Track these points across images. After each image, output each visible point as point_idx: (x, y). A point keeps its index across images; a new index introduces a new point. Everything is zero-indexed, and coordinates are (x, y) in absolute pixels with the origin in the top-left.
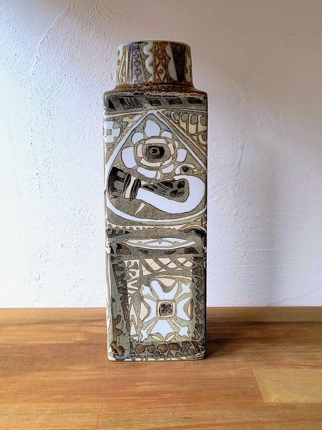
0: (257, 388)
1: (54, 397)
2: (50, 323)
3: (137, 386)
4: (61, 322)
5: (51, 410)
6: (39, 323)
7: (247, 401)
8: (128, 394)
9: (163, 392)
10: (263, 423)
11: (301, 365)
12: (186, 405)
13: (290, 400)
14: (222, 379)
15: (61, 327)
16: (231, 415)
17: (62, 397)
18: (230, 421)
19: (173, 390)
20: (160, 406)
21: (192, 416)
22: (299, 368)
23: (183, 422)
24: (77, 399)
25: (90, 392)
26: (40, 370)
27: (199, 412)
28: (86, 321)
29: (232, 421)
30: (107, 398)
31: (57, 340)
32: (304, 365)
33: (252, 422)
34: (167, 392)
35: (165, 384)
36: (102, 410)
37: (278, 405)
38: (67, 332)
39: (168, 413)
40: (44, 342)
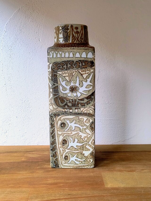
0: (103, 181)
1: (9, 186)
2: (10, 153)
3: (48, 180)
4: (16, 152)
5: (8, 192)
6: (6, 153)
7: (98, 187)
8: (43, 184)
9: (59, 183)
10: (104, 196)
11: (123, 171)
12: (69, 188)
13: (117, 186)
14: (87, 177)
15: (15, 154)
16: (89, 193)
17: (13, 185)
18: (89, 196)
19: (64, 182)
20: (58, 189)
21: (72, 194)
22: (123, 172)
23: (67, 196)
24: (20, 187)
25: (26, 183)
26: (4, 174)
27: (75, 192)
28: (27, 152)
29: (90, 196)
30: (34, 186)
31: (13, 160)
32: (125, 171)
33: (98, 196)
34: (61, 183)
35: (61, 179)
36: (31, 191)
37: (111, 188)
38: (18, 156)
39: (61, 192)
40: (7, 161)
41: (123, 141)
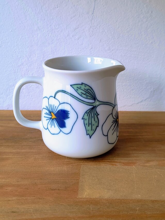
9: (7, 185)
12: (19, 198)
13: (98, 196)
14: (55, 174)
16: (48, 210)
19: (16, 183)
21: (18, 210)
22: (115, 165)
27: (25, 206)
29: (46, 216)
32: (119, 162)
33: (61, 218)
34: (11, 185)
35: (13, 178)
37: (87, 200)
41: (130, 106)
